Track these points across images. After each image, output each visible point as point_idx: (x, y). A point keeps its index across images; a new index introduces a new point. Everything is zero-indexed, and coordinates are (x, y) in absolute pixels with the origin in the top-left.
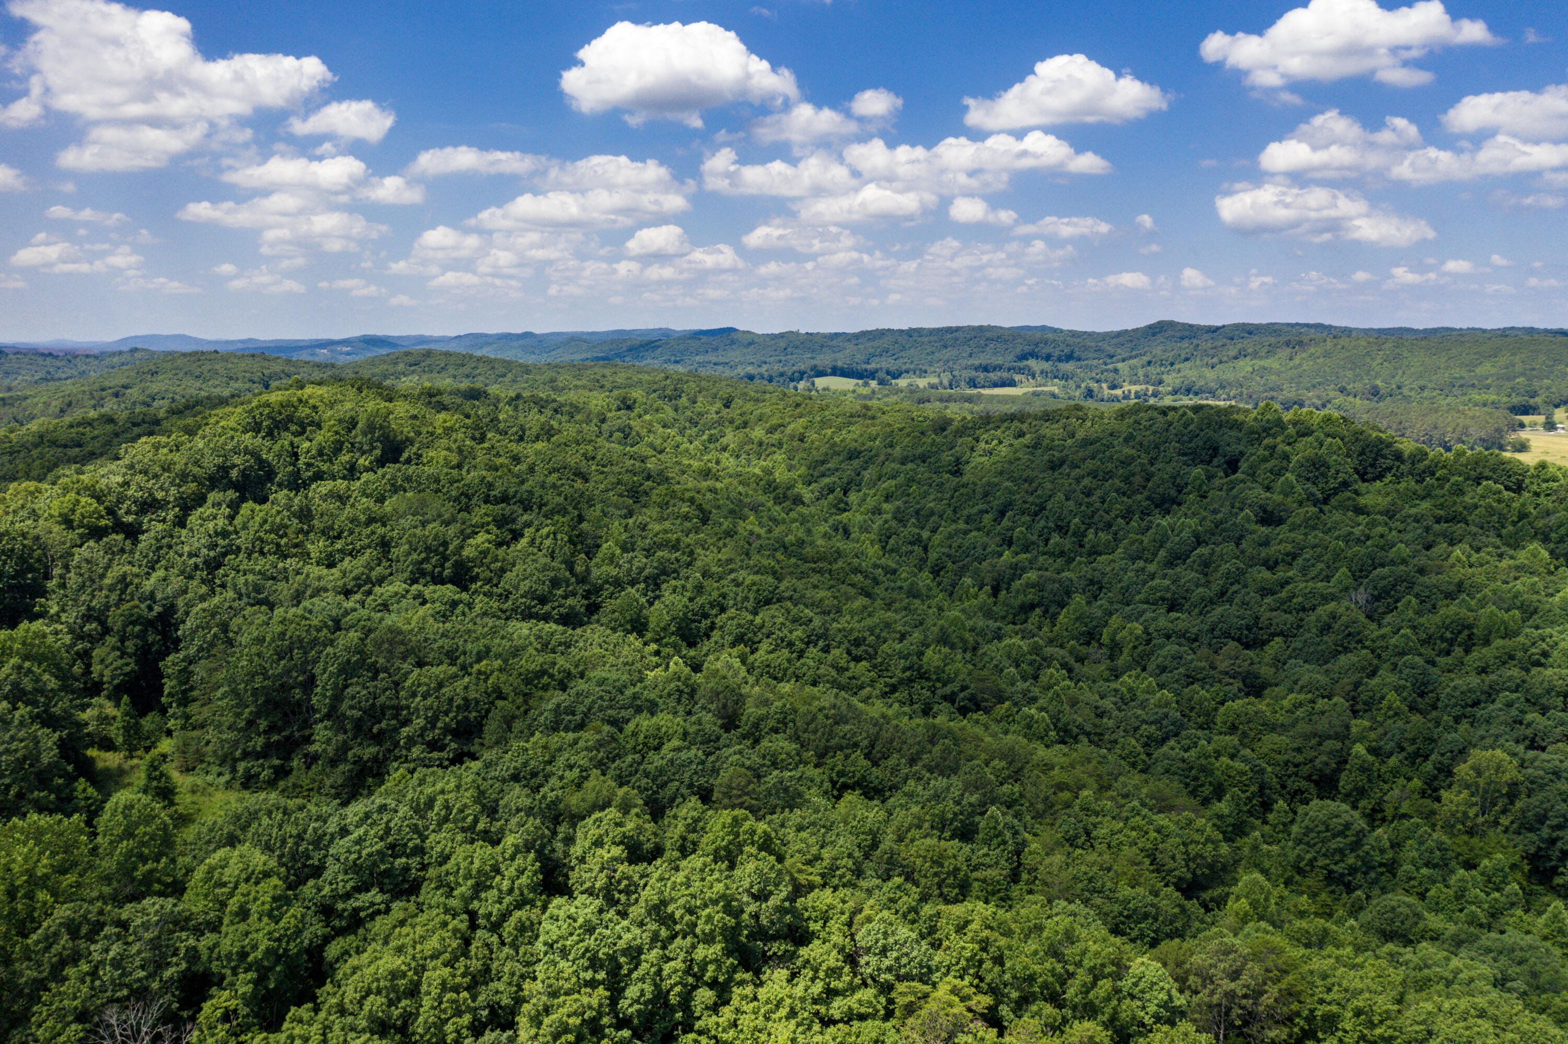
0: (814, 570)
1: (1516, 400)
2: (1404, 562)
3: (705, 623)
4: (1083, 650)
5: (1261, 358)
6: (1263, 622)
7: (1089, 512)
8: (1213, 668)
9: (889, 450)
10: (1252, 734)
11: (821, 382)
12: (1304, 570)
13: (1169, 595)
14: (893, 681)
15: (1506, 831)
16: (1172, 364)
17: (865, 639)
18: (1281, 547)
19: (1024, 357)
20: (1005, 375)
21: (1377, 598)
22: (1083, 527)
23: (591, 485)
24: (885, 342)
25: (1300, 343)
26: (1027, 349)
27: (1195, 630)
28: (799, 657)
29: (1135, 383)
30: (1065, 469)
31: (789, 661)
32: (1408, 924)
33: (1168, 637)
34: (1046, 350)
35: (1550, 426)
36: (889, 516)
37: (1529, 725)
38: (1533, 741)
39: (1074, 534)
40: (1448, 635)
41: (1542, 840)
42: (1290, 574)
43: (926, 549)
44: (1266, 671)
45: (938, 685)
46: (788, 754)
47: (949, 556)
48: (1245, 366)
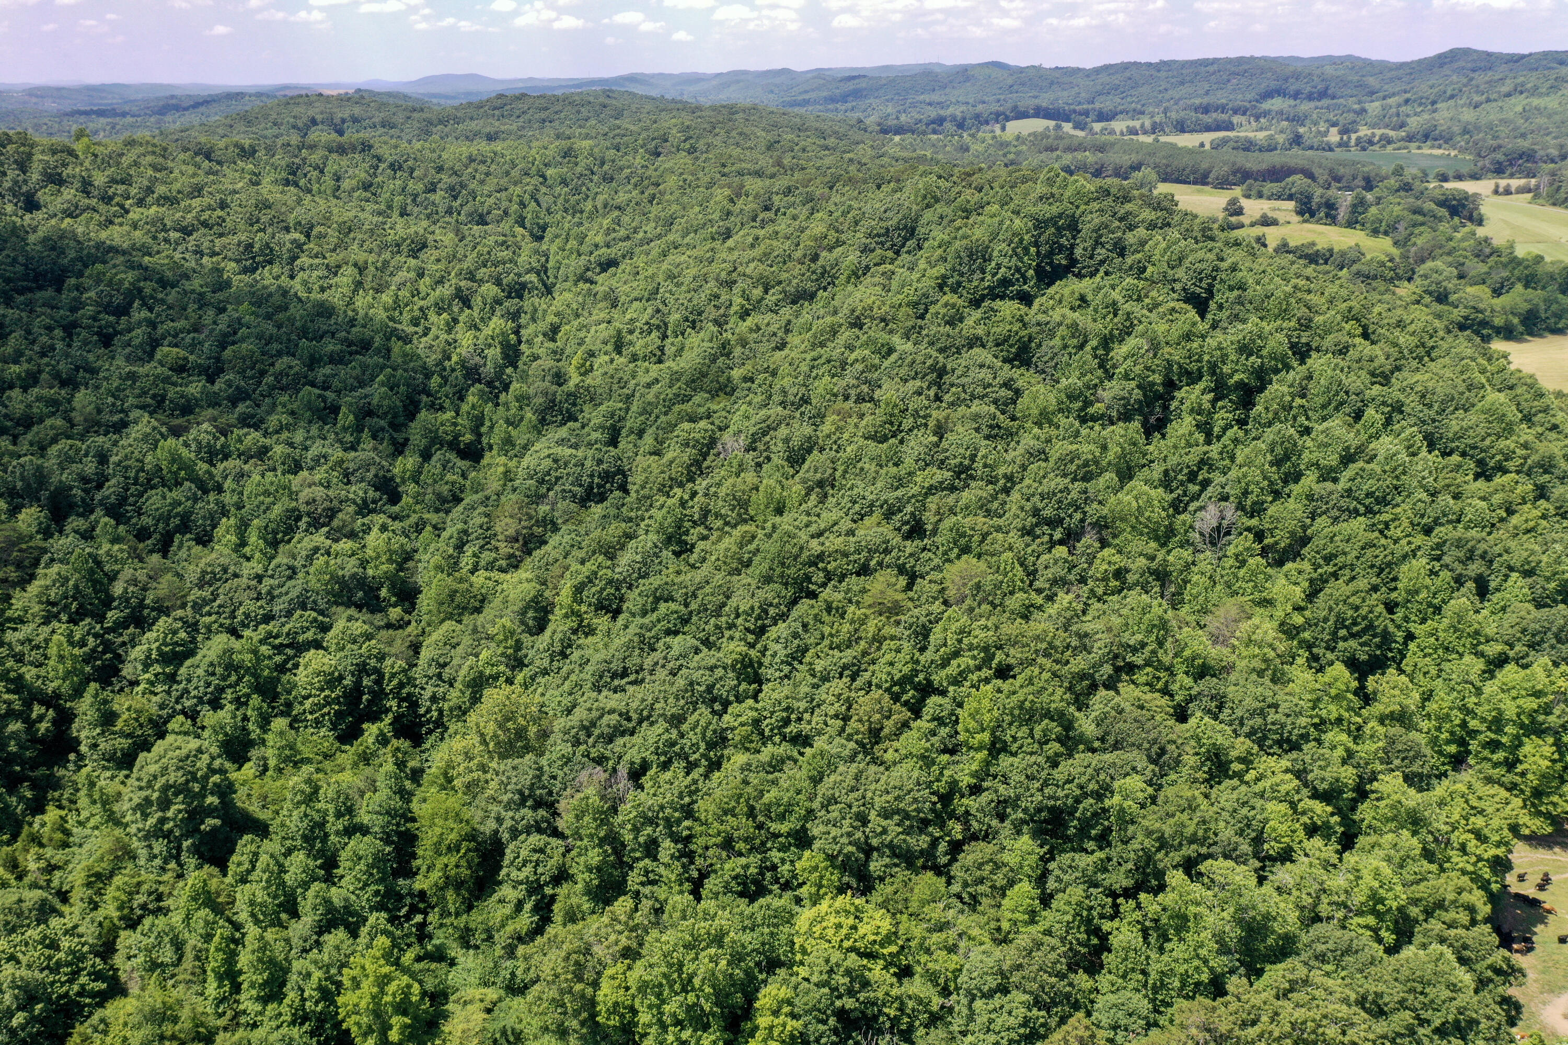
5: (1541, 95)
11: (1015, 127)
16: (1434, 103)
19: (1268, 95)
20: (1224, 117)
26: (1273, 84)
29: (1374, 127)
34: (1293, 88)
48: (1518, 103)
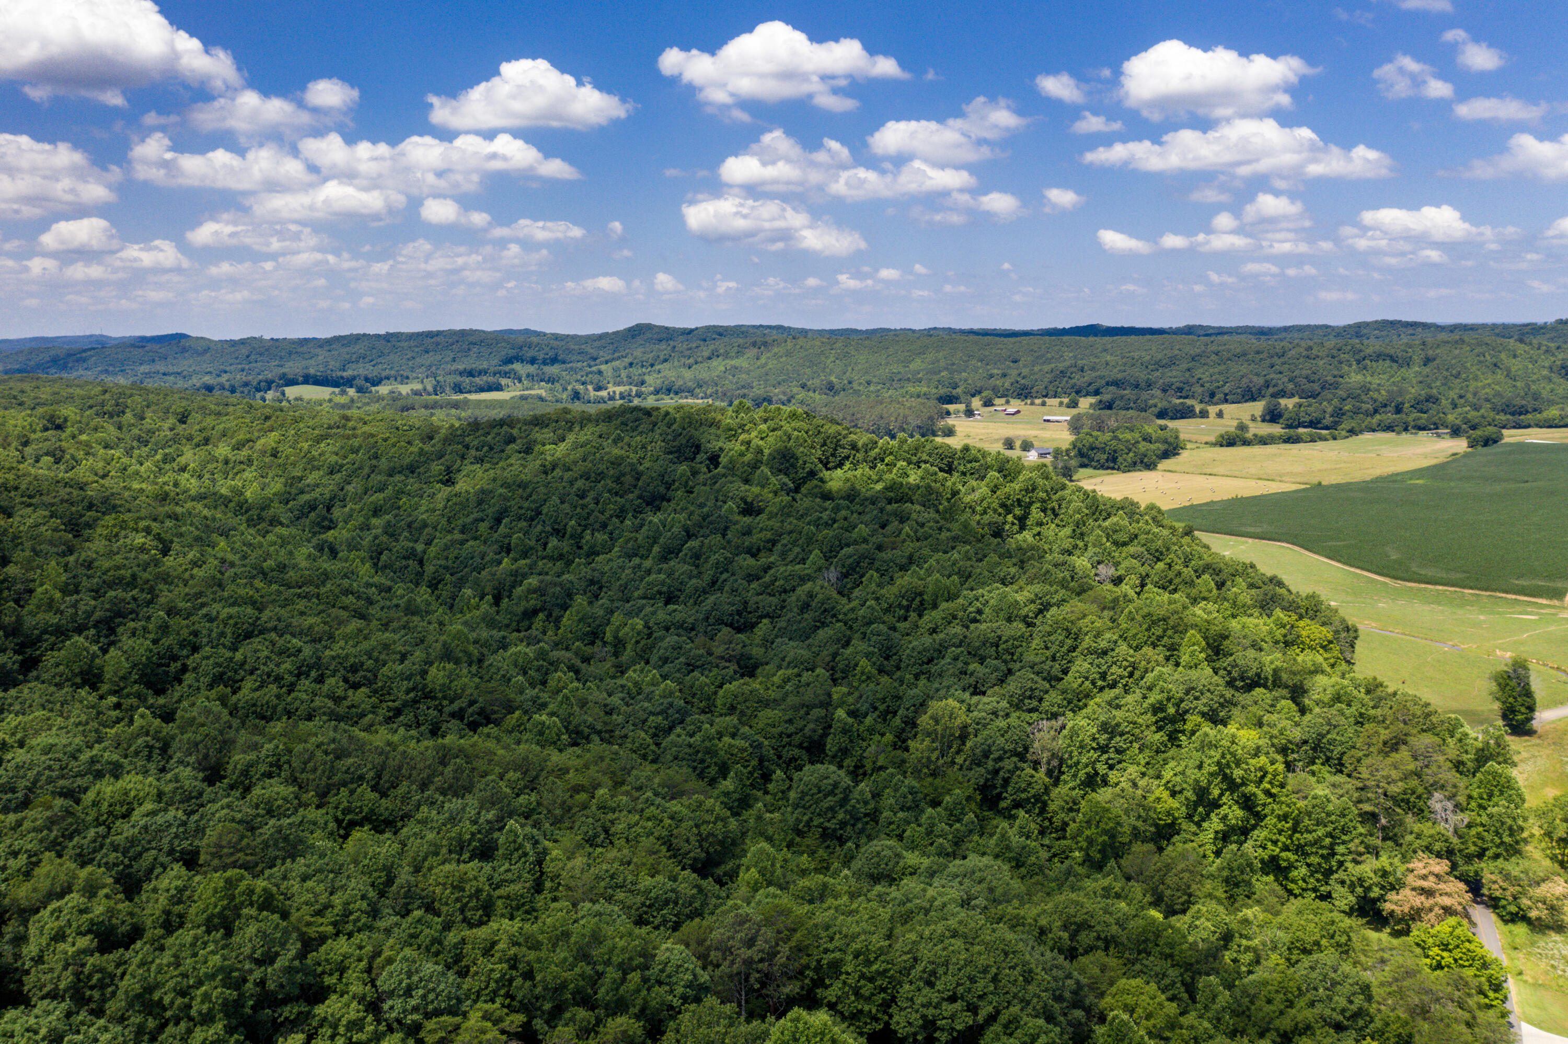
0: (299, 596)
1: (942, 391)
2: (865, 541)
3: (175, 666)
4: (589, 650)
5: (732, 358)
6: (751, 606)
7: (584, 513)
8: (710, 654)
9: (374, 462)
10: (749, 712)
11: (292, 392)
12: (783, 555)
13: (665, 589)
14: (396, 704)
15: (961, 769)
16: (652, 365)
17: (362, 664)
18: (762, 535)
19: (509, 361)
20: (491, 379)
21: (846, 575)
22: (579, 529)
23: (16, 520)
24: (360, 348)
25: (765, 344)
26: (512, 353)
27: (691, 620)
28: (289, 692)
29: (619, 384)
30: (558, 472)
31: (278, 697)
32: (891, 864)
33: (667, 629)
34: (530, 353)
35: (969, 413)
36: (380, 531)
37: (972, 674)
38: (976, 687)
39: (572, 536)
40: (905, 603)
41: (988, 772)
42: (772, 559)
43: (421, 563)
44: (757, 652)
45: (445, 703)
46: (284, 799)
47: (446, 568)
48: (718, 365)
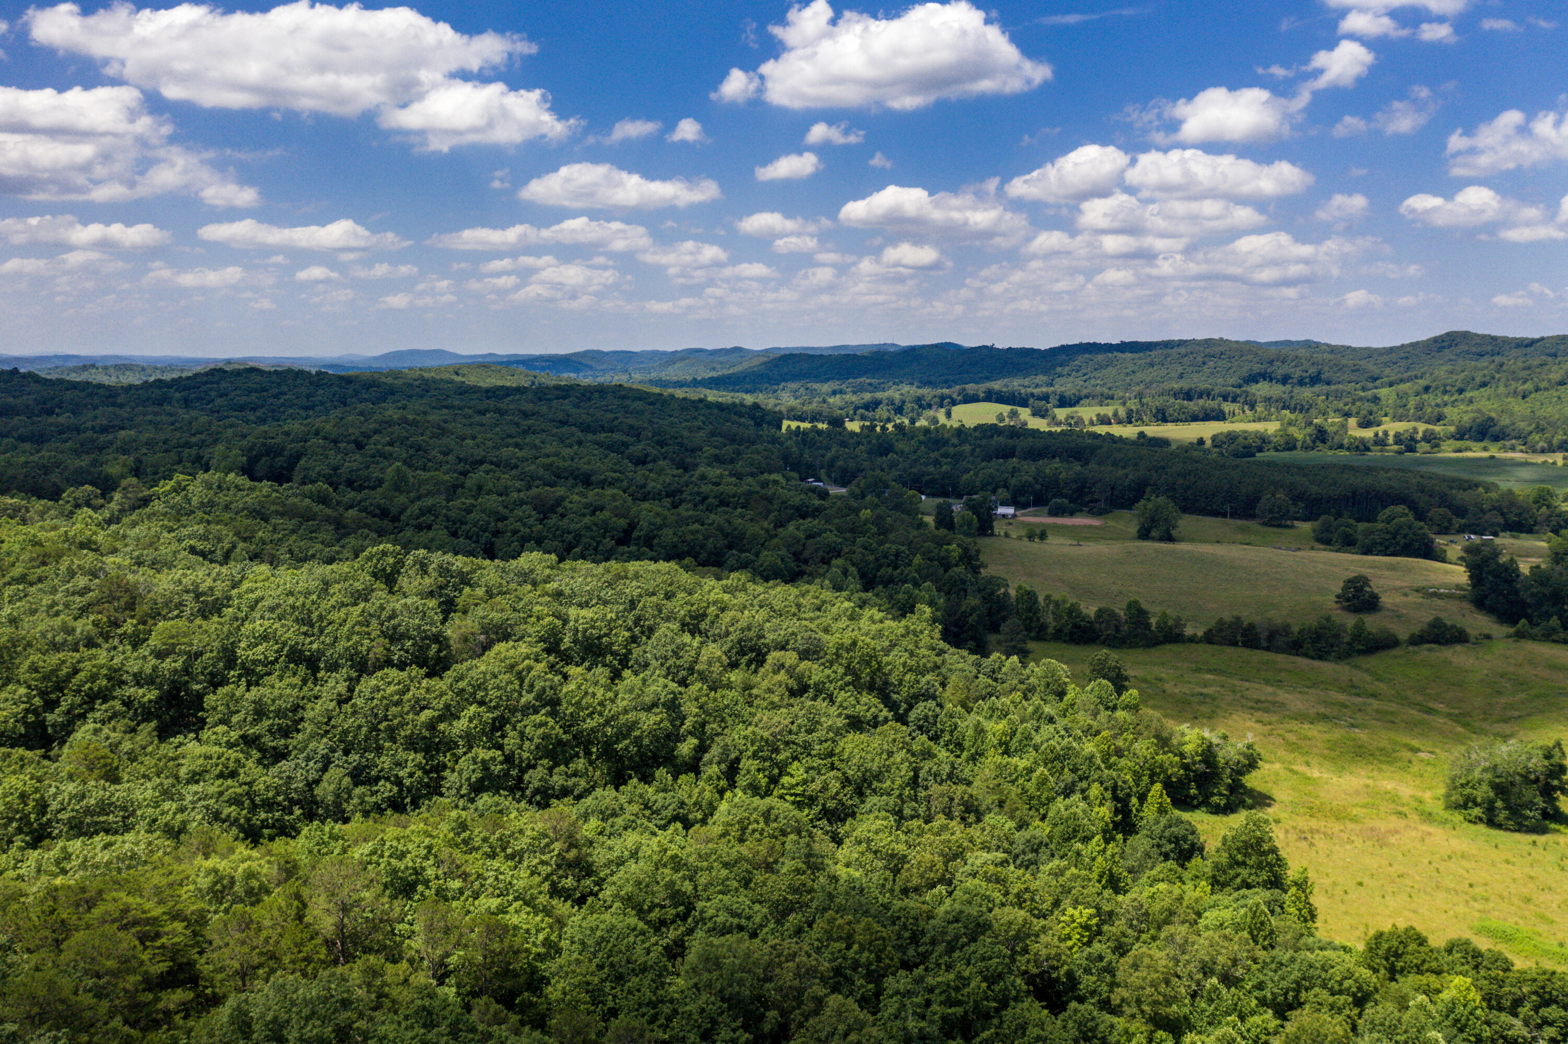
16: (1461, 391)
19: (1253, 379)
20: (1210, 404)
26: (1257, 368)
29: (1399, 419)
34: (1281, 371)
